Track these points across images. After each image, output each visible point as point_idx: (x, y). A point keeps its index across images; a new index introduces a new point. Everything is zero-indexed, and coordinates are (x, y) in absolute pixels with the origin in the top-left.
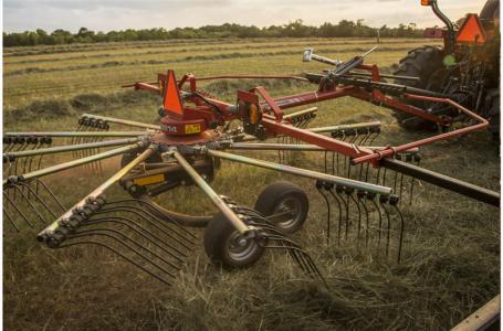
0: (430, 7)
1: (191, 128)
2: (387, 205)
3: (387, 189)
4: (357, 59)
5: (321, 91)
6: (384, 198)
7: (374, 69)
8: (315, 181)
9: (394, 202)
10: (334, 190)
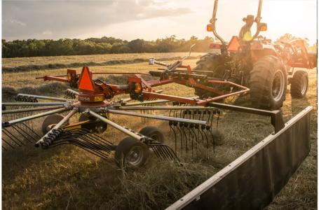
0: (212, 32)
1: (98, 98)
2: (205, 130)
3: (204, 122)
4: (178, 62)
5: (161, 79)
6: (203, 127)
7: (188, 67)
8: (168, 122)
9: (208, 128)
10: (178, 125)
